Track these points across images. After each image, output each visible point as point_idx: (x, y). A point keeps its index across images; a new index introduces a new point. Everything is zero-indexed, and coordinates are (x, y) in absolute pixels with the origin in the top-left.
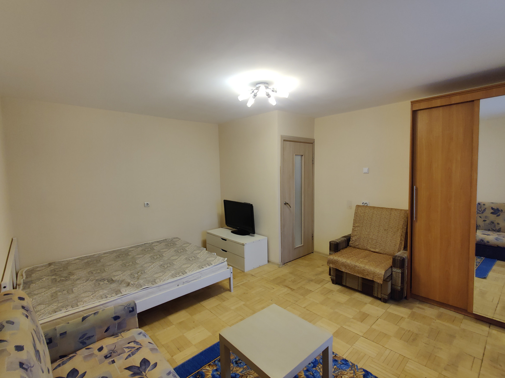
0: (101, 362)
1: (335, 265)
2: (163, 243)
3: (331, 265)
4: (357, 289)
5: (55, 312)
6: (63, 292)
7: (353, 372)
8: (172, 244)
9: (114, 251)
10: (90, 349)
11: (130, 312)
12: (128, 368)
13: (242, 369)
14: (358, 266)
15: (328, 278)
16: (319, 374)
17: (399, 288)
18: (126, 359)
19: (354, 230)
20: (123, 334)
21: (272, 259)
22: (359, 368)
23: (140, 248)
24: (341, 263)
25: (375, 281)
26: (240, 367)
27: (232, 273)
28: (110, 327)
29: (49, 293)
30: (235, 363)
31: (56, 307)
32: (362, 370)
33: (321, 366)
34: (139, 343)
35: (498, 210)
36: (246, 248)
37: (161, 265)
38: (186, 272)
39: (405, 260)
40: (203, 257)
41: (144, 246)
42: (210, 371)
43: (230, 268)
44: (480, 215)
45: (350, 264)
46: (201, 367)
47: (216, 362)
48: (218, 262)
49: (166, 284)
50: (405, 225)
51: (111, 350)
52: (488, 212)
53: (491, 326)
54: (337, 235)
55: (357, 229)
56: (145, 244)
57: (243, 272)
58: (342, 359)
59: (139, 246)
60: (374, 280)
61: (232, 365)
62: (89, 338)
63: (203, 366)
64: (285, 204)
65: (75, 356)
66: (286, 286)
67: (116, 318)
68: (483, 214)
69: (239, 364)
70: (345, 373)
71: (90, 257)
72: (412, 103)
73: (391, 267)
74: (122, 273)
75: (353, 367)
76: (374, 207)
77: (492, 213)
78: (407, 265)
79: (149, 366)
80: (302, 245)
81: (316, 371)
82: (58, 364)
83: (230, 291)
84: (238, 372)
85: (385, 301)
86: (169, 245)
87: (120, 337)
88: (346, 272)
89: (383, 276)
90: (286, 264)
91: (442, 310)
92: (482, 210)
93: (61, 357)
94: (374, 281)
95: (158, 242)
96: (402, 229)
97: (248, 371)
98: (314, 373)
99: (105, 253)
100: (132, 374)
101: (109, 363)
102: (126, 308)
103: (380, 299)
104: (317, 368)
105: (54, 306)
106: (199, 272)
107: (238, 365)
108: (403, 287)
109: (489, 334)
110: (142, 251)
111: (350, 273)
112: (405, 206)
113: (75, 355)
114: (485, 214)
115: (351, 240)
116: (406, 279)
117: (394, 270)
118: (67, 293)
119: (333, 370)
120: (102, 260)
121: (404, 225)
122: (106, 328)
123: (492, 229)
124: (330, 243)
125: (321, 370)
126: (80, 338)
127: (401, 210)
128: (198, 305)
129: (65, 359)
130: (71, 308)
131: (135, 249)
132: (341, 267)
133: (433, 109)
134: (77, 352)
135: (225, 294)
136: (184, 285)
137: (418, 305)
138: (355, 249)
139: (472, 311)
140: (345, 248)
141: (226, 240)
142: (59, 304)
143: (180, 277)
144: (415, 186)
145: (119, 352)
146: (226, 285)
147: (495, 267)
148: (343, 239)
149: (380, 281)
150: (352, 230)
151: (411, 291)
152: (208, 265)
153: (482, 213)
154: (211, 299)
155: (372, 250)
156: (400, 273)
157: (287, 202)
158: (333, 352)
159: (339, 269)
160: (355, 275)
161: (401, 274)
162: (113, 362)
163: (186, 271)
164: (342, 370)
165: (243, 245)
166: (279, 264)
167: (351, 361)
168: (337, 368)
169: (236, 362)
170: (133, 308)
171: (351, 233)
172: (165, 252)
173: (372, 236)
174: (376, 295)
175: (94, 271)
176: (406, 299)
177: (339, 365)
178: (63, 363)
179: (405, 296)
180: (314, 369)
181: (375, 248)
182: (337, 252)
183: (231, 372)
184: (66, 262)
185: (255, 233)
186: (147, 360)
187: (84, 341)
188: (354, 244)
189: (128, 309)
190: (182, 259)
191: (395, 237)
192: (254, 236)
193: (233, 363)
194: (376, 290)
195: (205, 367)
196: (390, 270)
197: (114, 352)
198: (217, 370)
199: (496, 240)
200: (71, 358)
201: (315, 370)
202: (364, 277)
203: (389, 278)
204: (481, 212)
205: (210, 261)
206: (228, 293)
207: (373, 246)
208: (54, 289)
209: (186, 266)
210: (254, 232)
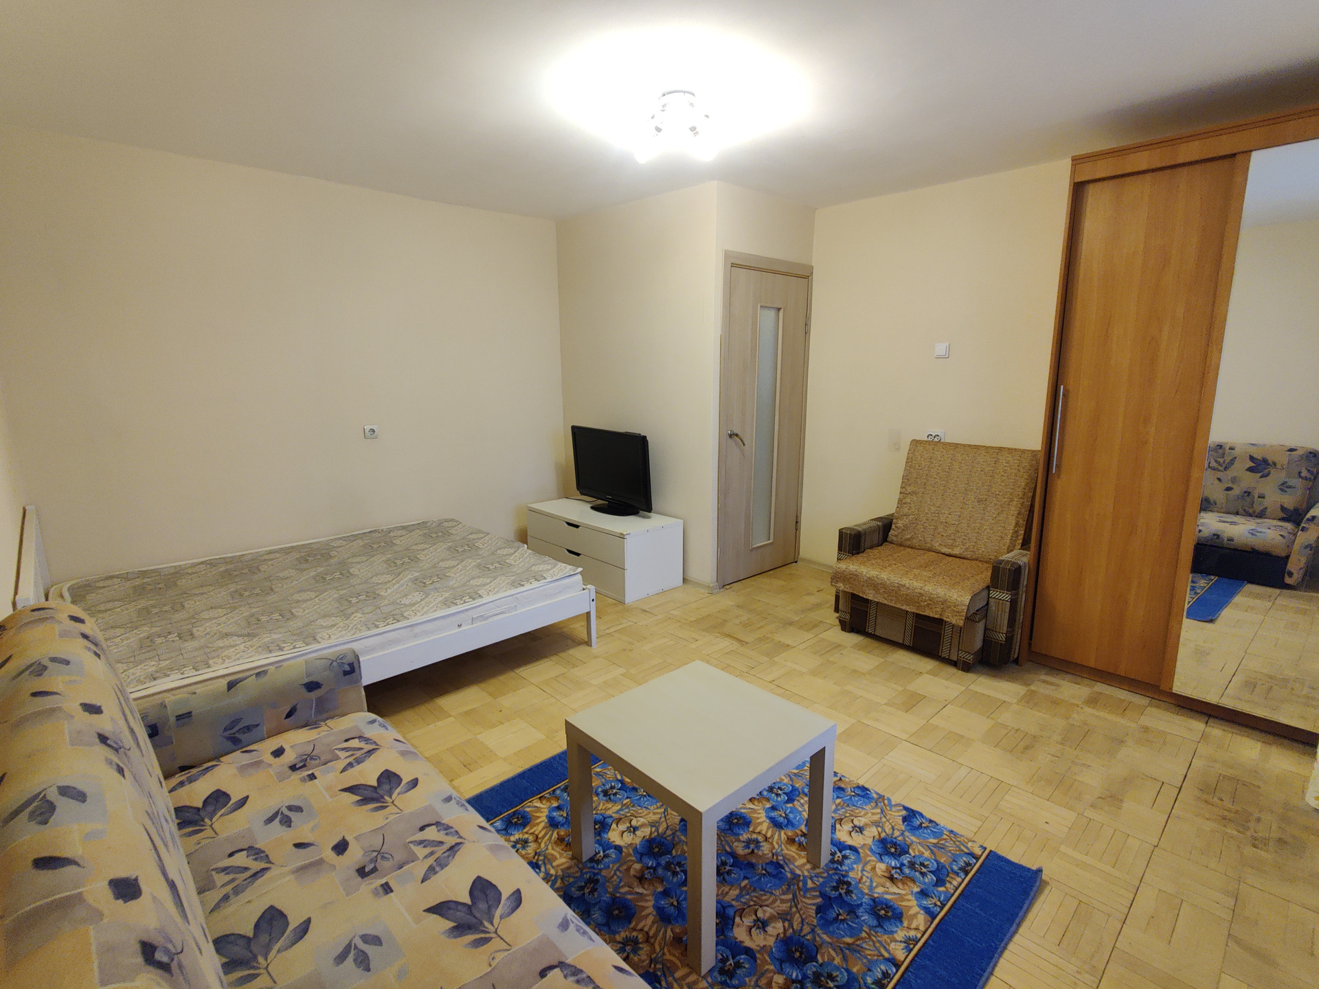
0: (281, 778)
1: (851, 585)
2: (418, 531)
3: (841, 586)
4: (901, 642)
5: (155, 679)
6: (169, 636)
7: (879, 811)
8: (440, 534)
9: (292, 547)
10: (252, 753)
11: (346, 673)
12: (351, 790)
13: (619, 807)
14: (907, 585)
15: (832, 618)
16: (800, 814)
17: (1002, 637)
18: (341, 772)
19: (903, 501)
20: (329, 722)
21: (694, 574)
22: (893, 803)
23: (361, 543)
24: (866, 581)
25: (946, 622)
26: (615, 802)
27: (593, 600)
28: (298, 707)
29: (133, 638)
30: (601, 795)
31: (154, 668)
32: (902, 808)
33: (806, 799)
34: (371, 740)
35: (1265, 461)
36: (629, 543)
37: (416, 580)
38: (481, 594)
39: (1023, 571)
40: (523, 564)
41: (368, 538)
42: (542, 810)
43: (589, 590)
44: (1220, 475)
45: (888, 582)
46: (522, 803)
47: (558, 792)
48: (560, 574)
49: (428, 621)
50: (1029, 490)
51: (305, 755)
52: (1239, 469)
53: (1211, 720)
54: (860, 516)
55: (909, 500)
56: (370, 532)
57: (622, 603)
58: (854, 786)
59: (356, 538)
60: (945, 619)
61: (595, 798)
62: (248, 729)
63: (525, 801)
64: (731, 436)
65: (216, 765)
66: (729, 636)
67: (312, 686)
68: (1228, 472)
69: (612, 796)
70: (861, 812)
71: (232, 560)
72: (1075, 162)
73: (988, 588)
74: (318, 596)
75: (880, 802)
76: (956, 446)
77: (1250, 470)
78: (1025, 583)
79: (399, 785)
80: (769, 542)
81: (793, 810)
82: (178, 781)
83: (588, 645)
84: (609, 813)
85: (966, 667)
86: (434, 535)
87: (324, 728)
88: (876, 600)
89: (965, 608)
90: (727, 587)
91: (1100, 687)
92: (1227, 462)
93: (183, 769)
94: (943, 620)
95: (403, 528)
96: (1021, 498)
97: (634, 811)
98: (790, 812)
99: (270, 552)
100: (358, 801)
101: (303, 780)
102: (335, 663)
103: (954, 664)
104: (796, 802)
105: (151, 667)
106: (512, 595)
107: (610, 798)
108: (1013, 636)
109: (1204, 736)
110: (365, 548)
111: (886, 602)
112: (1033, 440)
113: (215, 763)
114: (1231, 473)
115: (893, 526)
116: (1020, 617)
117: (995, 594)
118: (177, 638)
119: (834, 807)
120: (263, 566)
121: (1027, 488)
122: (287, 709)
123: (1244, 510)
124: (841, 532)
125: (806, 807)
126: (225, 730)
127: (1024, 451)
128: (511, 674)
129: (194, 771)
130: (194, 671)
131: (344, 543)
132: (864, 588)
133: (1127, 179)
134: (222, 759)
135: (576, 652)
136: (474, 625)
137: (1043, 677)
138: (902, 548)
139: (1171, 689)
140: (878, 546)
141: (577, 526)
142: (161, 663)
143: (466, 606)
144: (1062, 387)
145: (323, 758)
146: (579, 630)
147: (1238, 599)
148: (874, 524)
149: (958, 621)
150: (898, 503)
151: (1030, 644)
152: (536, 580)
153: (1226, 469)
154: (542, 662)
155: (945, 550)
156: (1007, 601)
157: (736, 432)
158: (835, 772)
159: (860, 595)
160: (899, 609)
161: (1009, 603)
162: (312, 777)
163: (479, 592)
164: (854, 807)
165: (622, 537)
166: (712, 585)
167: (876, 790)
168: (842, 803)
169: (606, 793)
170: (351, 665)
171: (893, 511)
172: (423, 550)
173: (948, 517)
174: (945, 655)
175: (246, 590)
176: (1017, 664)
177: (848, 797)
178: (191, 780)
179: (1016, 656)
180: (789, 805)
181: (952, 547)
182: (858, 554)
183: (594, 812)
184: (172, 571)
185: (652, 509)
186: (395, 774)
187: (237, 735)
188: (899, 536)
189: (339, 666)
190: (470, 567)
191: (1001, 518)
192: (649, 517)
193: (597, 795)
194: (946, 640)
195: (530, 802)
196: (985, 593)
197: (311, 759)
198: (559, 808)
199: (1250, 536)
200: (207, 769)
201: (791, 808)
202: (921, 613)
203: (979, 613)
204: (1224, 466)
205: (541, 571)
206: (583, 648)
207: (947, 541)
208: (145, 631)
209: (480, 581)
210: (649, 508)
